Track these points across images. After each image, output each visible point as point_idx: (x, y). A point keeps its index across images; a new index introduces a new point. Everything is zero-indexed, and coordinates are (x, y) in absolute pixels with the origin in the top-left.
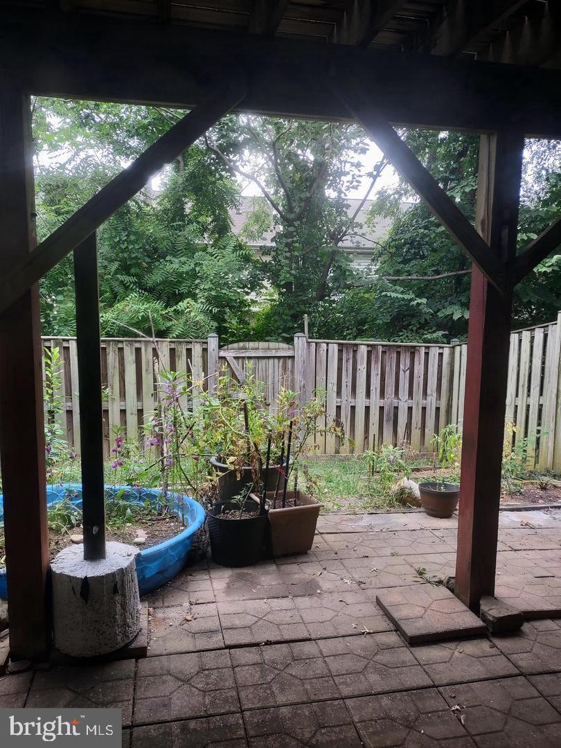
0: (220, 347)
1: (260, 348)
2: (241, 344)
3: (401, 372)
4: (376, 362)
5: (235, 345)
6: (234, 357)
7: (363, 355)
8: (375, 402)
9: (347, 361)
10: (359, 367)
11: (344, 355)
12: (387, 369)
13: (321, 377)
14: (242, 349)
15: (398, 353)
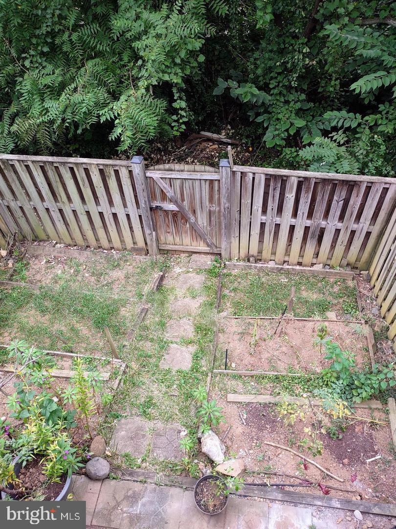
0: (147, 167)
1: (186, 169)
2: (167, 166)
3: (334, 202)
4: (307, 192)
5: (161, 166)
6: (161, 178)
7: (293, 184)
8: (302, 222)
9: (274, 189)
10: (287, 195)
11: (272, 184)
12: (319, 198)
13: (246, 201)
14: (168, 170)
15: (335, 186)
